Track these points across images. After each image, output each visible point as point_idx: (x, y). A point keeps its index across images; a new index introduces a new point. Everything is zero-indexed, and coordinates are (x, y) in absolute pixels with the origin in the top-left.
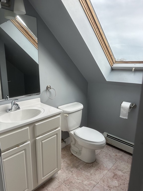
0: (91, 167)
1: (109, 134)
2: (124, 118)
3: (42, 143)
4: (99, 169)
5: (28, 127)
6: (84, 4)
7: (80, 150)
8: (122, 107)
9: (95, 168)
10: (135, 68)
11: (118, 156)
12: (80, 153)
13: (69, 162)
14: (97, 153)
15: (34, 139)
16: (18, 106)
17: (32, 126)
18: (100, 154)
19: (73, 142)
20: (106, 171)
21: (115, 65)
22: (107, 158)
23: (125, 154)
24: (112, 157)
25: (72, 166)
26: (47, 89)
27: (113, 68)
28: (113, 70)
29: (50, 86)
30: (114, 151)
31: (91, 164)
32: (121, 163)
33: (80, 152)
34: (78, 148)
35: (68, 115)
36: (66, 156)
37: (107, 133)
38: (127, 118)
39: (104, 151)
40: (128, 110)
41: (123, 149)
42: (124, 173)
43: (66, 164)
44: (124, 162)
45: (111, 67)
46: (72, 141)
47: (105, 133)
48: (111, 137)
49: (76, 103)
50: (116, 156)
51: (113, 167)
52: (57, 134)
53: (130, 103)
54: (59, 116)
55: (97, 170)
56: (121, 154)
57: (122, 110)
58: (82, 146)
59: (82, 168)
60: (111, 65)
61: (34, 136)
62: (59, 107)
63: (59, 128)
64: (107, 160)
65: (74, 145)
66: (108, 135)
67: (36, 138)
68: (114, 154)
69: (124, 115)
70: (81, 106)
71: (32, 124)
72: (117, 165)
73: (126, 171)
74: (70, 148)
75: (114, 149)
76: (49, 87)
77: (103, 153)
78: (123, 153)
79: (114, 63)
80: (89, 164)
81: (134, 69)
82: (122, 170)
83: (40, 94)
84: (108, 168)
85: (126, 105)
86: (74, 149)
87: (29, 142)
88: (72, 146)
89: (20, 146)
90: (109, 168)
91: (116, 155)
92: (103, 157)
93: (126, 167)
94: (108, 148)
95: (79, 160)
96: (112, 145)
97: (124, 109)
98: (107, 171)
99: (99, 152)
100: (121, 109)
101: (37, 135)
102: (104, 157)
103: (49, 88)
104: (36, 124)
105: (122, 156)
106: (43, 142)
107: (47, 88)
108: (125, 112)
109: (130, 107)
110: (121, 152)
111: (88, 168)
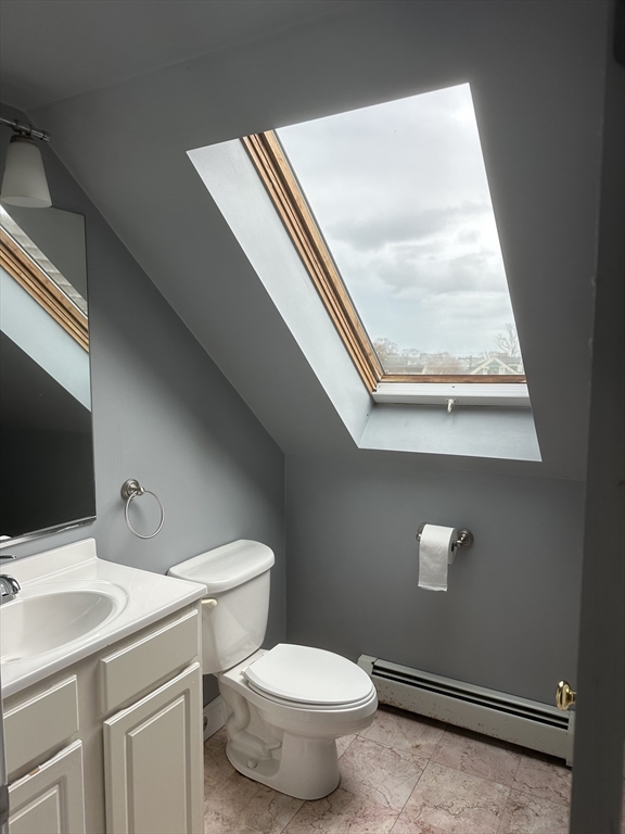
0: (325, 817)
1: (379, 663)
2: (433, 591)
3: (129, 739)
4: (358, 820)
5: (73, 678)
6: (271, 181)
7: (270, 750)
8: (425, 548)
9: (343, 818)
10: (457, 399)
11: (423, 750)
12: (271, 763)
13: (229, 812)
14: (340, 752)
15: (99, 727)
16: (14, 587)
17: (88, 671)
18: (352, 754)
19: (240, 716)
20: (389, 822)
21: (385, 390)
22: (385, 764)
23: (448, 736)
24: (402, 756)
25: (243, 827)
26: (125, 498)
27: (376, 400)
28: (376, 405)
29: (136, 483)
30: (405, 730)
31: (326, 803)
32: (438, 777)
33: (271, 756)
34: (263, 743)
35: (215, 602)
36: (214, 788)
37: (374, 659)
38: (445, 590)
39: (369, 736)
40: (447, 558)
41: (439, 718)
42: (457, 816)
43: (219, 825)
44: (451, 770)
45: (371, 396)
46: (232, 715)
47: (363, 658)
48: (390, 675)
49: (241, 542)
50: (417, 752)
51: (412, 801)
52: (186, 693)
53: (450, 531)
54: (195, 612)
55: (350, 823)
56: (435, 738)
57: (423, 557)
58: (282, 731)
59: (290, 826)
60: (370, 389)
61: (98, 712)
62: (173, 570)
63: (196, 665)
64: (386, 773)
65: (243, 730)
66: (375, 667)
67: (107, 722)
68: (408, 744)
69: (433, 578)
70: (265, 558)
71: (89, 664)
72: (425, 788)
73: (463, 805)
74: (225, 747)
75: (405, 722)
76: (133, 486)
77: (365, 745)
78: (441, 732)
79: (378, 382)
80: (314, 804)
81: (451, 402)
82: (449, 804)
83: (95, 522)
84: (393, 806)
85: (437, 537)
86: (243, 748)
87: (77, 744)
88: (234, 736)
89: (42, 768)
90: (396, 806)
91: (417, 746)
92: (365, 763)
93: (462, 791)
94: (382, 723)
95: (272, 795)
96: (396, 704)
97: (431, 552)
98: (393, 820)
99: (347, 744)
100: (421, 554)
101: (111, 708)
102: (372, 761)
103: (135, 490)
104: (107, 660)
105: (438, 747)
106: (133, 734)
107: (126, 492)
108: (438, 566)
109: (453, 546)
110: (433, 730)
111: (315, 824)
